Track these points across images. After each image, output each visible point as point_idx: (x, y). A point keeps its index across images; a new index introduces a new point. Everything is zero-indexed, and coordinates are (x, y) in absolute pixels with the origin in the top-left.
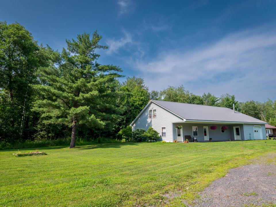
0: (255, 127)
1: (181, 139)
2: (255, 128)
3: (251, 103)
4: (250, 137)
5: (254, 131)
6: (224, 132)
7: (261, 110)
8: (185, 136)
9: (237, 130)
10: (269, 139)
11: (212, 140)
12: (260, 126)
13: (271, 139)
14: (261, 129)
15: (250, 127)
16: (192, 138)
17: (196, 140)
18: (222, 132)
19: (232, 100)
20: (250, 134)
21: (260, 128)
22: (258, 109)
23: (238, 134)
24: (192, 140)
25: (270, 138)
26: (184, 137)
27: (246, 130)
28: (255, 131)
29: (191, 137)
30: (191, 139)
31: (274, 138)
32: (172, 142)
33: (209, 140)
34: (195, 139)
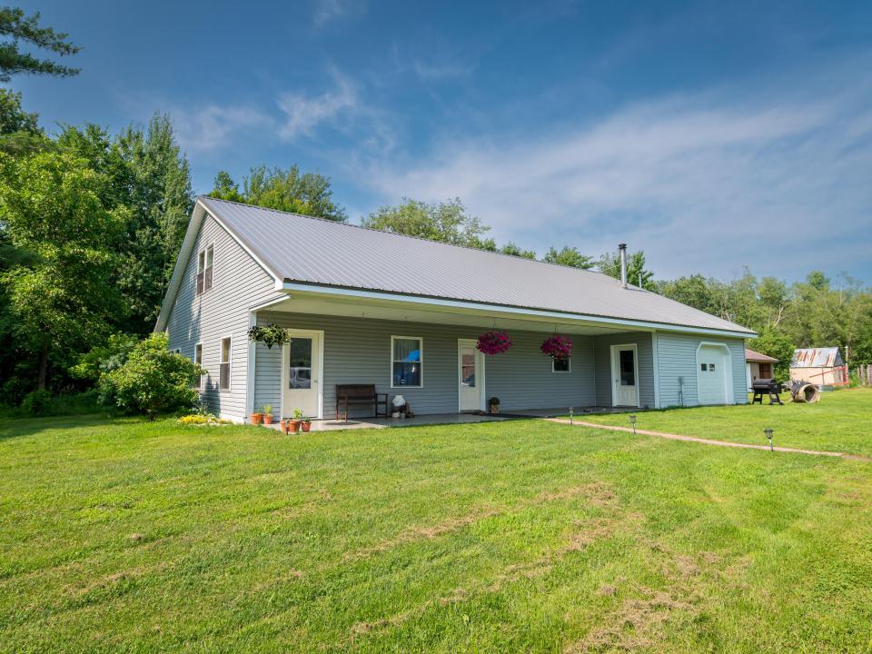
0: (703, 346)
1: (313, 402)
2: (704, 356)
3: (692, 282)
4: (681, 392)
5: (699, 368)
6: (565, 368)
7: (721, 304)
8: (339, 387)
9: (627, 360)
10: (755, 400)
11: (502, 407)
12: (724, 344)
13: (760, 400)
14: (730, 357)
15: (684, 347)
16: (382, 398)
17: (402, 409)
18: (556, 369)
19: (634, 269)
20: (681, 381)
21: (727, 353)
22: (713, 302)
23: (628, 378)
24: (382, 408)
25: (759, 396)
26: (332, 392)
27: (665, 363)
28: (704, 367)
29: (376, 396)
30: (377, 403)
31: (774, 396)
32: (242, 421)
33: (483, 408)
34: (399, 401)
